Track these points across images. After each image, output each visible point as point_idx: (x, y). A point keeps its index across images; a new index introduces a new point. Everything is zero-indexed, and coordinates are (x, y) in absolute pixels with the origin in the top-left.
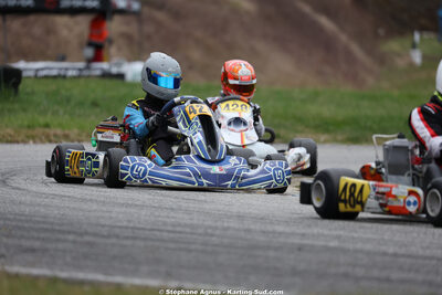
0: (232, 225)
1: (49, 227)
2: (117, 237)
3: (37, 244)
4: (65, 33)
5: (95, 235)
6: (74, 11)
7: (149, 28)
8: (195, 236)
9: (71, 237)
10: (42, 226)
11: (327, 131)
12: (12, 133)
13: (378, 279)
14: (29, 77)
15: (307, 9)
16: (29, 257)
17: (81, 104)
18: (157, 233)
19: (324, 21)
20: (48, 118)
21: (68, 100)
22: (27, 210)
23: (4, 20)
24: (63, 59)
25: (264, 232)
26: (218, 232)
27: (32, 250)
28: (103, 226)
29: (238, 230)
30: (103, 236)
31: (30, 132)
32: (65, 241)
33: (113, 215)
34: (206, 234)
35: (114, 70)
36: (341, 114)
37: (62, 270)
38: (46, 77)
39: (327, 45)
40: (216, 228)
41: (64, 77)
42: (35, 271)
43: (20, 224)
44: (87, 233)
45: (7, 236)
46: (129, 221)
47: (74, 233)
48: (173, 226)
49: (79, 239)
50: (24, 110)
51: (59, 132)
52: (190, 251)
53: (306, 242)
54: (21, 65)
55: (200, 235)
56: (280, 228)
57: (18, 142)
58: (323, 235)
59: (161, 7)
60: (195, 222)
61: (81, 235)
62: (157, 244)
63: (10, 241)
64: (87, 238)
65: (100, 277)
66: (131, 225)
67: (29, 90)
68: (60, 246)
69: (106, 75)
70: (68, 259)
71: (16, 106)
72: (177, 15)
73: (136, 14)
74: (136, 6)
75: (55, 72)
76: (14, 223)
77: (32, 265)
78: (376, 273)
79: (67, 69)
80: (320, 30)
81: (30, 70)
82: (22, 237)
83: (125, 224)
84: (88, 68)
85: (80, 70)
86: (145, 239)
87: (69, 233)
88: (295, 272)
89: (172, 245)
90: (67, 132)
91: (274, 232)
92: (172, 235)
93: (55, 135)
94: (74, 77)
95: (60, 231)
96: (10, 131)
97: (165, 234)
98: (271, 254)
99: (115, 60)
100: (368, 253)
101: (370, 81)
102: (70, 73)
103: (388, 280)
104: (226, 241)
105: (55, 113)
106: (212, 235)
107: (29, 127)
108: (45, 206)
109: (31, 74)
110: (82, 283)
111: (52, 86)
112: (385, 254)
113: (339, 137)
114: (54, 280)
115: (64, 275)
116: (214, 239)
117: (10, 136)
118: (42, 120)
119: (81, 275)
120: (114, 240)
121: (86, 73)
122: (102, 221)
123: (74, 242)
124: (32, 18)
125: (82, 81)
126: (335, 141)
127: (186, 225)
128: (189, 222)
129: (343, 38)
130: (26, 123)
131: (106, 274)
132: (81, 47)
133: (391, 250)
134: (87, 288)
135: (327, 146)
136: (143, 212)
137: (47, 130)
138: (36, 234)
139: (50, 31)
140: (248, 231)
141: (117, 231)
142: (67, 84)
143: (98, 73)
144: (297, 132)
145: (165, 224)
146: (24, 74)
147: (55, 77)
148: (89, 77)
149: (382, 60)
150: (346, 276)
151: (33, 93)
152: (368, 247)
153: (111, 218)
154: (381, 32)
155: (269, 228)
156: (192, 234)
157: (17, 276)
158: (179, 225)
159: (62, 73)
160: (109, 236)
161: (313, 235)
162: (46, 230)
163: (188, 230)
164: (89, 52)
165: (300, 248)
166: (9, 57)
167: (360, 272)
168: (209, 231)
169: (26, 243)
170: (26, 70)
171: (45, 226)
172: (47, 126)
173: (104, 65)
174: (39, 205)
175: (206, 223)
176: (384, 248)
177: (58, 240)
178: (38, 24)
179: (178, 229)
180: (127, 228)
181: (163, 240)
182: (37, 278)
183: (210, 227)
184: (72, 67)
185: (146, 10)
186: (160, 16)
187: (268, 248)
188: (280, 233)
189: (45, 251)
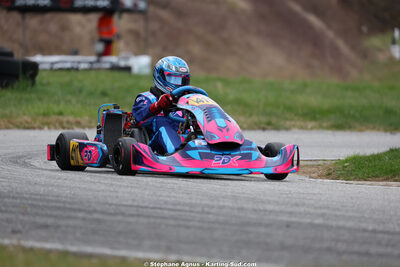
0: (226, 204)
1: (61, 205)
2: (123, 214)
3: (50, 221)
4: (78, 30)
5: (103, 213)
6: (86, 10)
7: (154, 26)
8: (192, 214)
9: (81, 215)
10: (54, 204)
11: (314, 118)
12: (29, 120)
13: (359, 254)
14: (45, 70)
15: (297, 8)
16: (43, 233)
17: (91, 94)
18: (159, 211)
19: (313, 19)
20: (62, 107)
21: (80, 91)
22: (42, 190)
23: (23, 18)
24: (75, 53)
25: (255, 210)
26: (213, 211)
27: (46, 226)
28: (111, 205)
29: (232, 208)
30: (111, 214)
31: (46, 120)
32: (75, 218)
33: (120, 195)
34: (203, 212)
35: (122, 63)
36: (327, 103)
37: (72, 244)
38: (61, 69)
39: (315, 41)
40: (213, 207)
41: (77, 69)
42: (48, 246)
43: (35, 203)
44: (95, 211)
45: (23, 214)
46: (134, 200)
47: (84, 211)
48: (174, 204)
49: (89, 216)
50: (40, 99)
51: (71, 119)
52: (188, 227)
53: (293, 219)
54: (38, 58)
55: (198, 212)
56: (270, 207)
57: (33, 128)
58: (309, 213)
59: (165, 7)
60: (194, 201)
61: (89, 212)
62: (158, 221)
63: (26, 218)
64: (96, 216)
65: (107, 251)
66: (136, 204)
67: (45, 81)
68: (71, 222)
69: (115, 68)
70: (78, 234)
71: (33, 96)
72: (180, 14)
73: (142, 12)
74: (142, 5)
75: (68, 65)
76: (30, 202)
77: (45, 240)
78: (356, 248)
79: (79, 62)
80: (309, 27)
81: (46, 63)
82: (37, 214)
83: (130, 203)
84: (98, 61)
85: (91, 63)
86: (148, 217)
87: (80, 210)
88: (283, 247)
89: (172, 222)
90: (79, 119)
91: (265, 211)
92: (172, 213)
93: (68, 122)
94: (85, 70)
95: (71, 209)
96: (27, 118)
97: (166, 212)
98: (262, 230)
99: (123, 54)
100: (350, 230)
101: (354, 73)
102: (83, 66)
103: (367, 254)
104: (221, 218)
105: (68, 102)
106: (208, 213)
107: (45, 115)
108: (58, 186)
109: (47, 66)
110: (90, 256)
111: (66, 78)
112: (365, 230)
113: (325, 124)
114: (65, 254)
115: (74, 249)
116: (210, 216)
117: (27, 122)
118: (56, 109)
119: (89, 249)
120: (119, 218)
121: (96, 66)
122: (110, 201)
123: (84, 219)
124: (48, 16)
125: (93, 73)
126: (321, 127)
127: (185, 204)
128: (188, 201)
129: (330, 34)
130: (42, 111)
131: (112, 248)
132: (92, 42)
133: (370, 228)
134: (94, 261)
135: (314, 132)
136: (147, 193)
137: (61, 118)
138: (49, 212)
139: (64, 28)
140: (241, 209)
141: (123, 209)
142: (80, 76)
143: (108, 66)
144: (287, 119)
145: (166, 203)
146: (41, 67)
147: (68, 70)
148: (99, 69)
149: (365, 55)
150: (329, 250)
151: (48, 84)
152: (350, 224)
153: (117, 197)
154: (365, 29)
155: (261, 207)
156: (191, 212)
157: (31, 249)
158: (179, 204)
159: (75, 66)
160: (115, 214)
161: (300, 213)
162: (59, 208)
163: (187, 208)
164: (100, 47)
165: (288, 225)
166: (28, 52)
167: (341, 247)
168: (206, 209)
169: (41, 220)
170: (42, 63)
171: (58, 205)
172: (61, 114)
173: (113, 59)
174: (52, 186)
175: (204, 202)
176: (364, 225)
177: (69, 217)
178: (53, 22)
179: (178, 207)
180: (131, 206)
181: (164, 218)
182: (49, 251)
183: (208, 206)
184: (84, 61)
185: (152, 9)
186: (165, 14)
187: (259, 224)
188: (271, 212)
189: (57, 227)
